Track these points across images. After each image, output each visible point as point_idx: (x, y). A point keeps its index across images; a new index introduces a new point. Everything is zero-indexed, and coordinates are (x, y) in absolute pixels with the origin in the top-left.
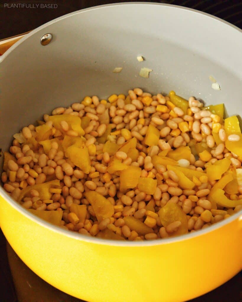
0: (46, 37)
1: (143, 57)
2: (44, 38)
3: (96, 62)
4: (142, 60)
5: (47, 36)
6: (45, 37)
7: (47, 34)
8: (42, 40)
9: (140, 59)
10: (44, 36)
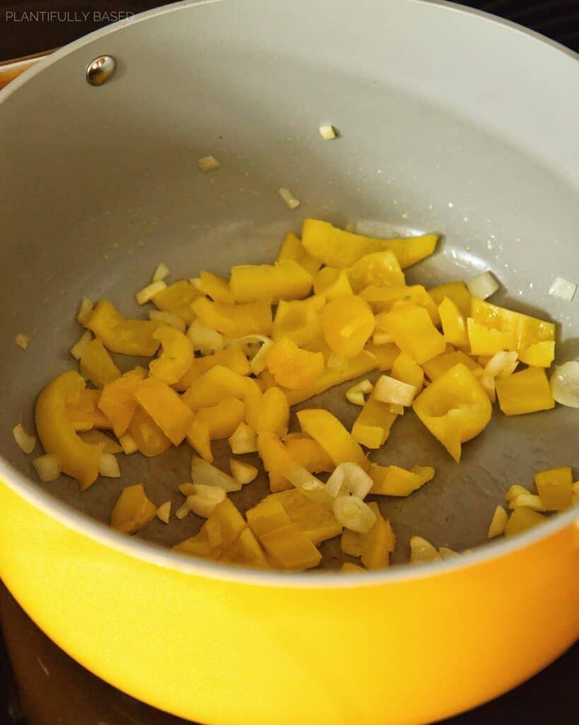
0: (100, 65)
1: (334, 129)
2: (95, 66)
3: (220, 137)
4: (333, 135)
5: (103, 61)
6: (97, 63)
7: (101, 57)
8: (88, 71)
9: (326, 131)
10: (96, 61)
